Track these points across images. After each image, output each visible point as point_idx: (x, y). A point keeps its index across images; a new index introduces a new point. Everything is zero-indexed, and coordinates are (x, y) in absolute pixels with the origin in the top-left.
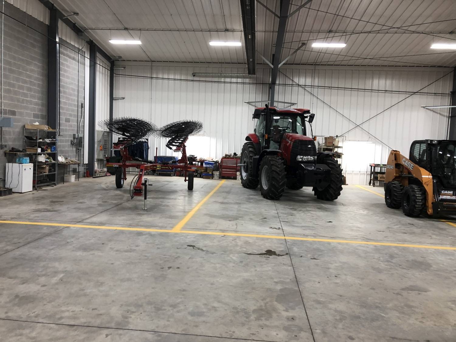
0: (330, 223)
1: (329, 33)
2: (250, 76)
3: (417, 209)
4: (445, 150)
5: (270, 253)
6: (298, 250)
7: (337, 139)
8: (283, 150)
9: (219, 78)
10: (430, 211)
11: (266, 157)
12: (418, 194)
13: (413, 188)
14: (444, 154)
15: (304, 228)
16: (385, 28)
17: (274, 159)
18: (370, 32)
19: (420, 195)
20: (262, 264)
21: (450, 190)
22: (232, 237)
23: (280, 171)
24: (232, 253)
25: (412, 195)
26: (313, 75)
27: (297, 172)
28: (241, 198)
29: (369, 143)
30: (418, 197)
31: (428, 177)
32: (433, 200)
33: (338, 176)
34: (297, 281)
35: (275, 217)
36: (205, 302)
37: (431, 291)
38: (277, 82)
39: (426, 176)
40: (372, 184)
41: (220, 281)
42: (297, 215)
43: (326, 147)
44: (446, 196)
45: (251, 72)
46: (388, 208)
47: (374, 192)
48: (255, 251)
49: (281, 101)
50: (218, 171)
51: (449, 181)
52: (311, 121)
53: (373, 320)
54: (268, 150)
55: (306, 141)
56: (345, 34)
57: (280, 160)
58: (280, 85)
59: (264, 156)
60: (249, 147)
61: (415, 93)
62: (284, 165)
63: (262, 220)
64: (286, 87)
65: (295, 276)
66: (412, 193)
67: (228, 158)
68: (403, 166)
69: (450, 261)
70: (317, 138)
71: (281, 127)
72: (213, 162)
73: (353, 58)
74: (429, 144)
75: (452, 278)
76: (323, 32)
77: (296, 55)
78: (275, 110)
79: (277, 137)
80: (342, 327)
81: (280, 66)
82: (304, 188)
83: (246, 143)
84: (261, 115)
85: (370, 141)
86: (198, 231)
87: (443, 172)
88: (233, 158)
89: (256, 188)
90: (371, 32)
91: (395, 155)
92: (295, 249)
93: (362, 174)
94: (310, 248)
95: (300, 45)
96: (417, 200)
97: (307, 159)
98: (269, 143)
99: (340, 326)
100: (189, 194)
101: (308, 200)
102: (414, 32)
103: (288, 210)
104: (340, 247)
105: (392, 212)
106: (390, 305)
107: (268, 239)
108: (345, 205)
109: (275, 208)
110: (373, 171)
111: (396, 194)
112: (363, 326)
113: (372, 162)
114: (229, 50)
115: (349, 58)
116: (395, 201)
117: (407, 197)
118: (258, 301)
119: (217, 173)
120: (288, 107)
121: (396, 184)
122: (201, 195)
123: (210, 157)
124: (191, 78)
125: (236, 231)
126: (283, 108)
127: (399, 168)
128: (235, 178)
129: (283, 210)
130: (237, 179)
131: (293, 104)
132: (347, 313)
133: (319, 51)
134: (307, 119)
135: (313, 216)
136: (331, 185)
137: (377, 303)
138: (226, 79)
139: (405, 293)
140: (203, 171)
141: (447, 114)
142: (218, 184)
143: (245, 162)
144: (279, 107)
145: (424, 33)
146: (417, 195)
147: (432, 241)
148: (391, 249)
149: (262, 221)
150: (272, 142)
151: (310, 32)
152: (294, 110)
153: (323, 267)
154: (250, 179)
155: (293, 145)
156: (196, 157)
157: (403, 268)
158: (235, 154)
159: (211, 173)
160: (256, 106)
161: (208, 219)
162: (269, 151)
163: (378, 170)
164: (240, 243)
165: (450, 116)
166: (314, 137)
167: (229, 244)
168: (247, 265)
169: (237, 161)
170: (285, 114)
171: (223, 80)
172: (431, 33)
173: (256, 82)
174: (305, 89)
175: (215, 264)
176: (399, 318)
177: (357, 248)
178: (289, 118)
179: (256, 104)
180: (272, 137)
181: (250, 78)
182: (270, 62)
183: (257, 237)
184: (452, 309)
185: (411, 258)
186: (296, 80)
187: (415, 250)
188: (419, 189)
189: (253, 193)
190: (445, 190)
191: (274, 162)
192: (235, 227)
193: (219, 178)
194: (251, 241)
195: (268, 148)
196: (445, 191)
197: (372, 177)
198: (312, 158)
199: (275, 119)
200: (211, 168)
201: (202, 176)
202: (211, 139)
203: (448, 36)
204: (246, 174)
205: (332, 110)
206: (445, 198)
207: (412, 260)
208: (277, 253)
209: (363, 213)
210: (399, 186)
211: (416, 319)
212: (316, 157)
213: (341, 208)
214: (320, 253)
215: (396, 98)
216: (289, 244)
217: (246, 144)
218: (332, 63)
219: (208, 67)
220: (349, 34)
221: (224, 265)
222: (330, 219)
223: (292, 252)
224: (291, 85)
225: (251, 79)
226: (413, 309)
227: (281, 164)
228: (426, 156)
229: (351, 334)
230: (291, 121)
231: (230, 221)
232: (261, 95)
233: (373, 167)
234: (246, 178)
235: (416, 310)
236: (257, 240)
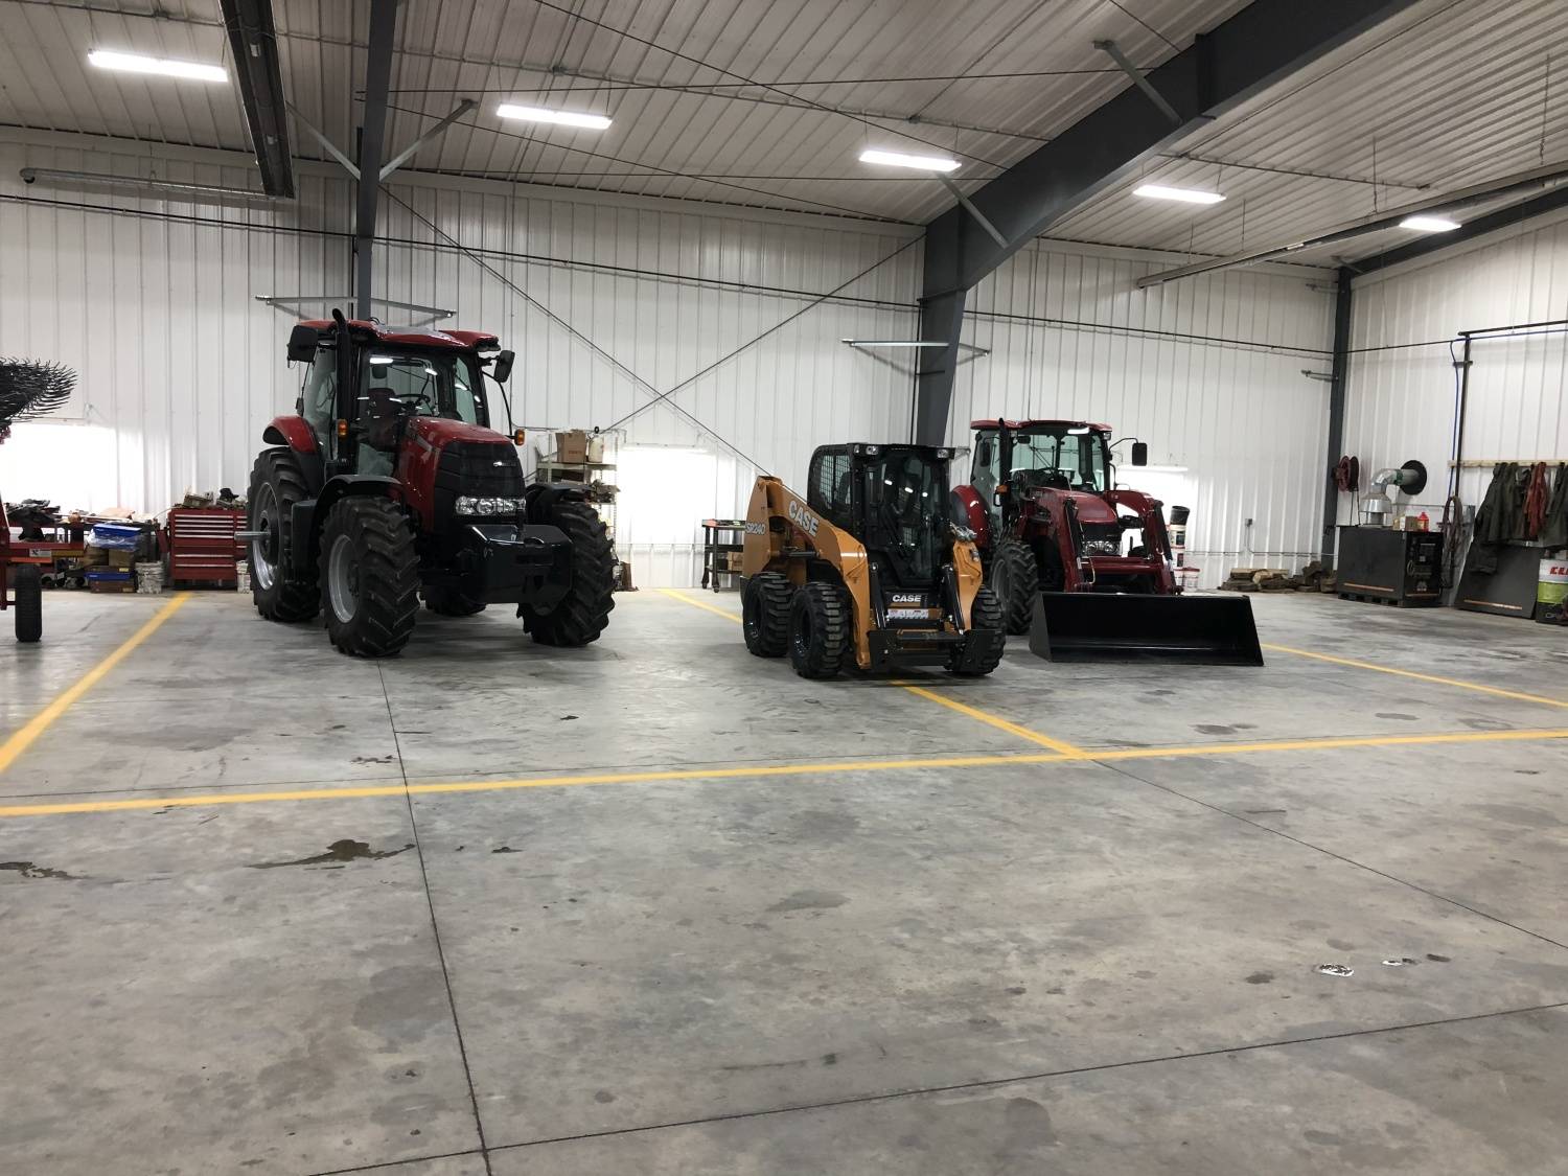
0: (570, 721)
1: (554, 76)
2: (274, 203)
3: (829, 653)
4: (899, 474)
5: (347, 850)
6: (453, 826)
7: (597, 441)
8: (409, 477)
9: (141, 197)
10: (863, 657)
11: (343, 504)
12: (832, 610)
13: (817, 590)
14: (898, 484)
15: (476, 748)
16: (727, 79)
17: (373, 510)
18: (685, 88)
19: (836, 612)
20: (310, 894)
21: (914, 593)
22: (200, 811)
23: (397, 554)
24: (194, 872)
25: (815, 611)
26: (509, 214)
27: (458, 555)
28: (251, 658)
29: (699, 453)
30: (830, 619)
31: (855, 555)
32: (871, 623)
33: (598, 563)
34: (437, 937)
35: (376, 719)
36: (61, 1079)
37: (849, 899)
38: (381, 231)
39: (852, 554)
40: (710, 585)
41: (134, 986)
42: (459, 704)
43: (561, 467)
44: (904, 611)
45: (278, 188)
46: (754, 657)
47: (715, 611)
48: (290, 852)
49: (399, 301)
50: (158, 559)
51: (912, 566)
52: (502, 374)
53: (677, 1024)
54: (350, 478)
55: (487, 444)
56: (605, 84)
57: (397, 514)
58: (391, 242)
59: (336, 502)
60: (278, 466)
61: (825, 296)
62: (411, 532)
63: (325, 736)
64: (415, 251)
65: (433, 919)
66: (815, 608)
67: (197, 510)
68: (791, 524)
69: (907, 800)
70: (529, 436)
71: (397, 394)
72: (135, 525)
73: (638, 170)
74: (856, 456)
75: (909, 851)
76: (532, 70)
77: (444, 138)
78: (371, 333)
79: (383, 431)
80: (577, 1068)
81: (384, 172)
82: (489, 607)
83: (268, 451)
84: (318, 349)
85: (702, 447)
86: (51, 803)
87: (898, 537)
88: (218, 510)
89: (315, 619)
90: (689, 89)
91: (769, 491)
92: (442, 825)
93: (680, 553)
94: (494, 815)
95: (457, 105)
96: (829, 628)
97: (492, 508)
98: (356, 453)
99: (574, 1064)
100: (22, 657)
101: (501, 650)
102: (811, 105)
103: (429, 688)
104: (593, 800)
105: (763, 669)
106: (732, 966)
107: (341, 801)
108: (623, 658)
109: (380, 687)
110: (711, 542)
111: (772, 612)
112: (646, 1049)
113: (710, 515)
114: (180, 94)
115: (627, 169)
116: (772, 633)
117: (805, 620)
118: (283, 1035)
119: (152, 570)
120: (426, 323)
121: (774, 582)
122: (79, 659)
123: (119, 506)
124: (18, 189)
125: (218, 788)
126: (406, 324)
127: (780, 532)
128: (231, 586)
129: (408, 691)
130: (240, 589)
131: (444, 314)
132: (596, 1016)
133: (524, 133)
134: (489, 370)
135: (514, 704)
136: (578, 593)
137: (694, 965)
138: (175, 204)
139: (776, 921)
140: (88, 561)
141: (909, 366)
142: (157, 612)
143: (264, 524)
144: (389, 321)
145: (840, 113)
146: (829, 613)
147: (865, 747)
148: (749, 786)
149: (325, 739)
150: (364, 449)
151: (488, 62)
152: (442, 334)
153: (532, 874)
154: (289, 588)
155: (439, 463)
156: (57, 509)
157: (781, 842)
158: (227, 494)
159: (127, 570)
160: (302, 313)
161: (100, 751)
162: (353, 483)
163: (727, 537)
164: (229, 829)
165: (918, 372)
166: (516, 433)
167: (185, 838)
168: (253, 906)
169: (235, 519)
170: (410, 349)
171: (159, 206)
172: (860, 114)
173: (300, 225)
174: (482, 265)
175: (116, 924)
176: (753, 1001)
177: (650, 795)
178: (427, 361)
179: (305, 306)
180: (363, 431)
181: (274, 208)
182: (349, 159)
183: (300, 800)
184: (901, 946)
185: (803, 805)
186: (450, 229)
187: (817, 781)
188: (835, 593)
189: (301, 639)
190: (902, 592)
191: (373, 521)
192: (217, 769)
193: (165, 587)
194: (275, 818)
195: (351, 468)
196: (901, 596)
197: (711, 563)
198: (510, 505)
199: (374, 365)
200: (123, 551)
201: (86, 584)
202: (122, 436)
203: (906, 127)
204: (271, 567)
205: (577, 344)
206: (901, 617)
207: (807, 813)
208: (374, 847)
209: (678, 678)
210: (782, 587)
211: (803, 995)
212: (523, 501)
213: (609, 668)
214: (530, 828)
215: (772, 312)
216: (418, 812)
217: (265, 454)
218: (570, 180)
219: (93, 150)
220: (620, 85)
221: (156, 921)
222: (569, 709)
223: (428, 838)
224: (432, 247)
225: (277, 214)
226: (795, 965)
227: (398, 529)
228: (851, 493)
229: (604, 1085)
230: (435, 374)
231: (196, 749)
232: (321, 276)
233: (712, 530)
234: (271, 584)
235: (805, 966)
236: (299, 812)
